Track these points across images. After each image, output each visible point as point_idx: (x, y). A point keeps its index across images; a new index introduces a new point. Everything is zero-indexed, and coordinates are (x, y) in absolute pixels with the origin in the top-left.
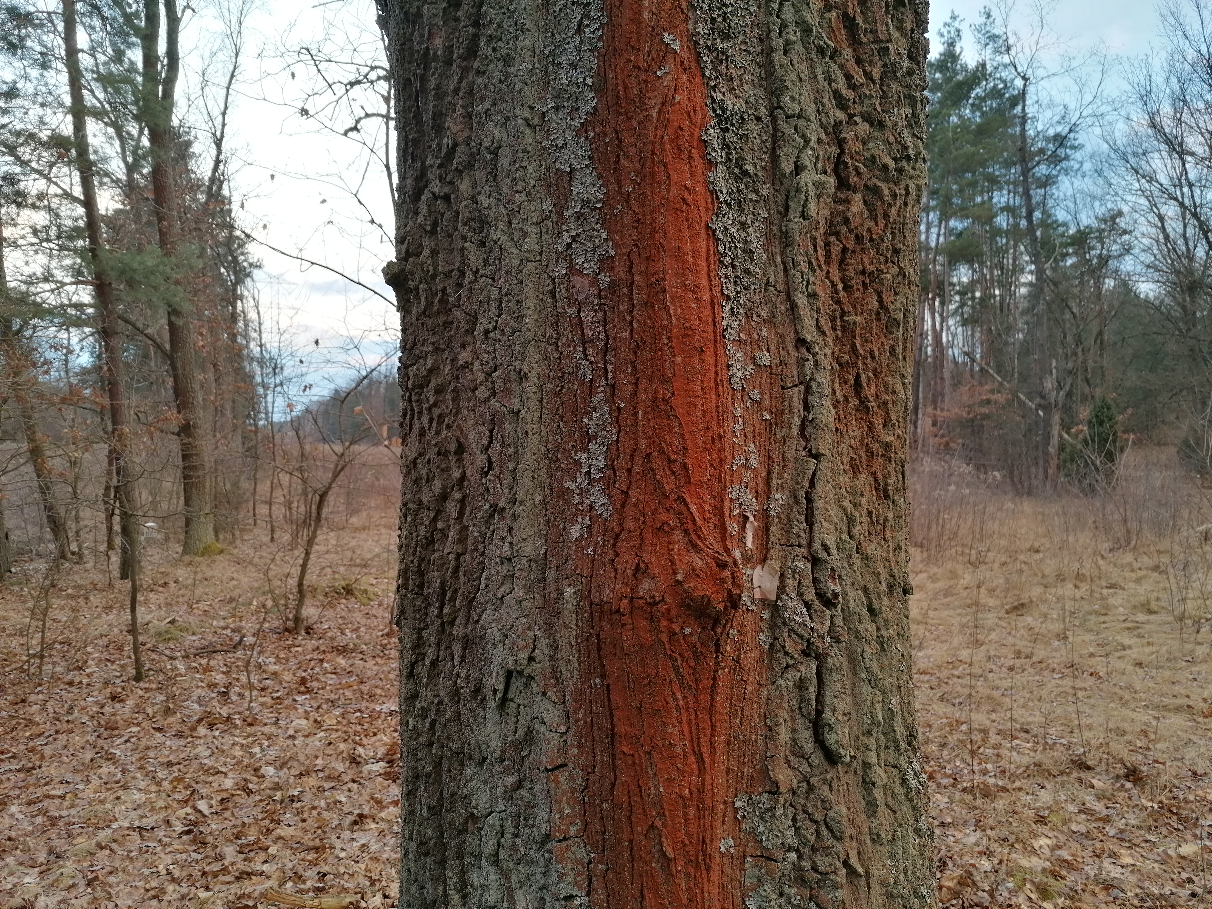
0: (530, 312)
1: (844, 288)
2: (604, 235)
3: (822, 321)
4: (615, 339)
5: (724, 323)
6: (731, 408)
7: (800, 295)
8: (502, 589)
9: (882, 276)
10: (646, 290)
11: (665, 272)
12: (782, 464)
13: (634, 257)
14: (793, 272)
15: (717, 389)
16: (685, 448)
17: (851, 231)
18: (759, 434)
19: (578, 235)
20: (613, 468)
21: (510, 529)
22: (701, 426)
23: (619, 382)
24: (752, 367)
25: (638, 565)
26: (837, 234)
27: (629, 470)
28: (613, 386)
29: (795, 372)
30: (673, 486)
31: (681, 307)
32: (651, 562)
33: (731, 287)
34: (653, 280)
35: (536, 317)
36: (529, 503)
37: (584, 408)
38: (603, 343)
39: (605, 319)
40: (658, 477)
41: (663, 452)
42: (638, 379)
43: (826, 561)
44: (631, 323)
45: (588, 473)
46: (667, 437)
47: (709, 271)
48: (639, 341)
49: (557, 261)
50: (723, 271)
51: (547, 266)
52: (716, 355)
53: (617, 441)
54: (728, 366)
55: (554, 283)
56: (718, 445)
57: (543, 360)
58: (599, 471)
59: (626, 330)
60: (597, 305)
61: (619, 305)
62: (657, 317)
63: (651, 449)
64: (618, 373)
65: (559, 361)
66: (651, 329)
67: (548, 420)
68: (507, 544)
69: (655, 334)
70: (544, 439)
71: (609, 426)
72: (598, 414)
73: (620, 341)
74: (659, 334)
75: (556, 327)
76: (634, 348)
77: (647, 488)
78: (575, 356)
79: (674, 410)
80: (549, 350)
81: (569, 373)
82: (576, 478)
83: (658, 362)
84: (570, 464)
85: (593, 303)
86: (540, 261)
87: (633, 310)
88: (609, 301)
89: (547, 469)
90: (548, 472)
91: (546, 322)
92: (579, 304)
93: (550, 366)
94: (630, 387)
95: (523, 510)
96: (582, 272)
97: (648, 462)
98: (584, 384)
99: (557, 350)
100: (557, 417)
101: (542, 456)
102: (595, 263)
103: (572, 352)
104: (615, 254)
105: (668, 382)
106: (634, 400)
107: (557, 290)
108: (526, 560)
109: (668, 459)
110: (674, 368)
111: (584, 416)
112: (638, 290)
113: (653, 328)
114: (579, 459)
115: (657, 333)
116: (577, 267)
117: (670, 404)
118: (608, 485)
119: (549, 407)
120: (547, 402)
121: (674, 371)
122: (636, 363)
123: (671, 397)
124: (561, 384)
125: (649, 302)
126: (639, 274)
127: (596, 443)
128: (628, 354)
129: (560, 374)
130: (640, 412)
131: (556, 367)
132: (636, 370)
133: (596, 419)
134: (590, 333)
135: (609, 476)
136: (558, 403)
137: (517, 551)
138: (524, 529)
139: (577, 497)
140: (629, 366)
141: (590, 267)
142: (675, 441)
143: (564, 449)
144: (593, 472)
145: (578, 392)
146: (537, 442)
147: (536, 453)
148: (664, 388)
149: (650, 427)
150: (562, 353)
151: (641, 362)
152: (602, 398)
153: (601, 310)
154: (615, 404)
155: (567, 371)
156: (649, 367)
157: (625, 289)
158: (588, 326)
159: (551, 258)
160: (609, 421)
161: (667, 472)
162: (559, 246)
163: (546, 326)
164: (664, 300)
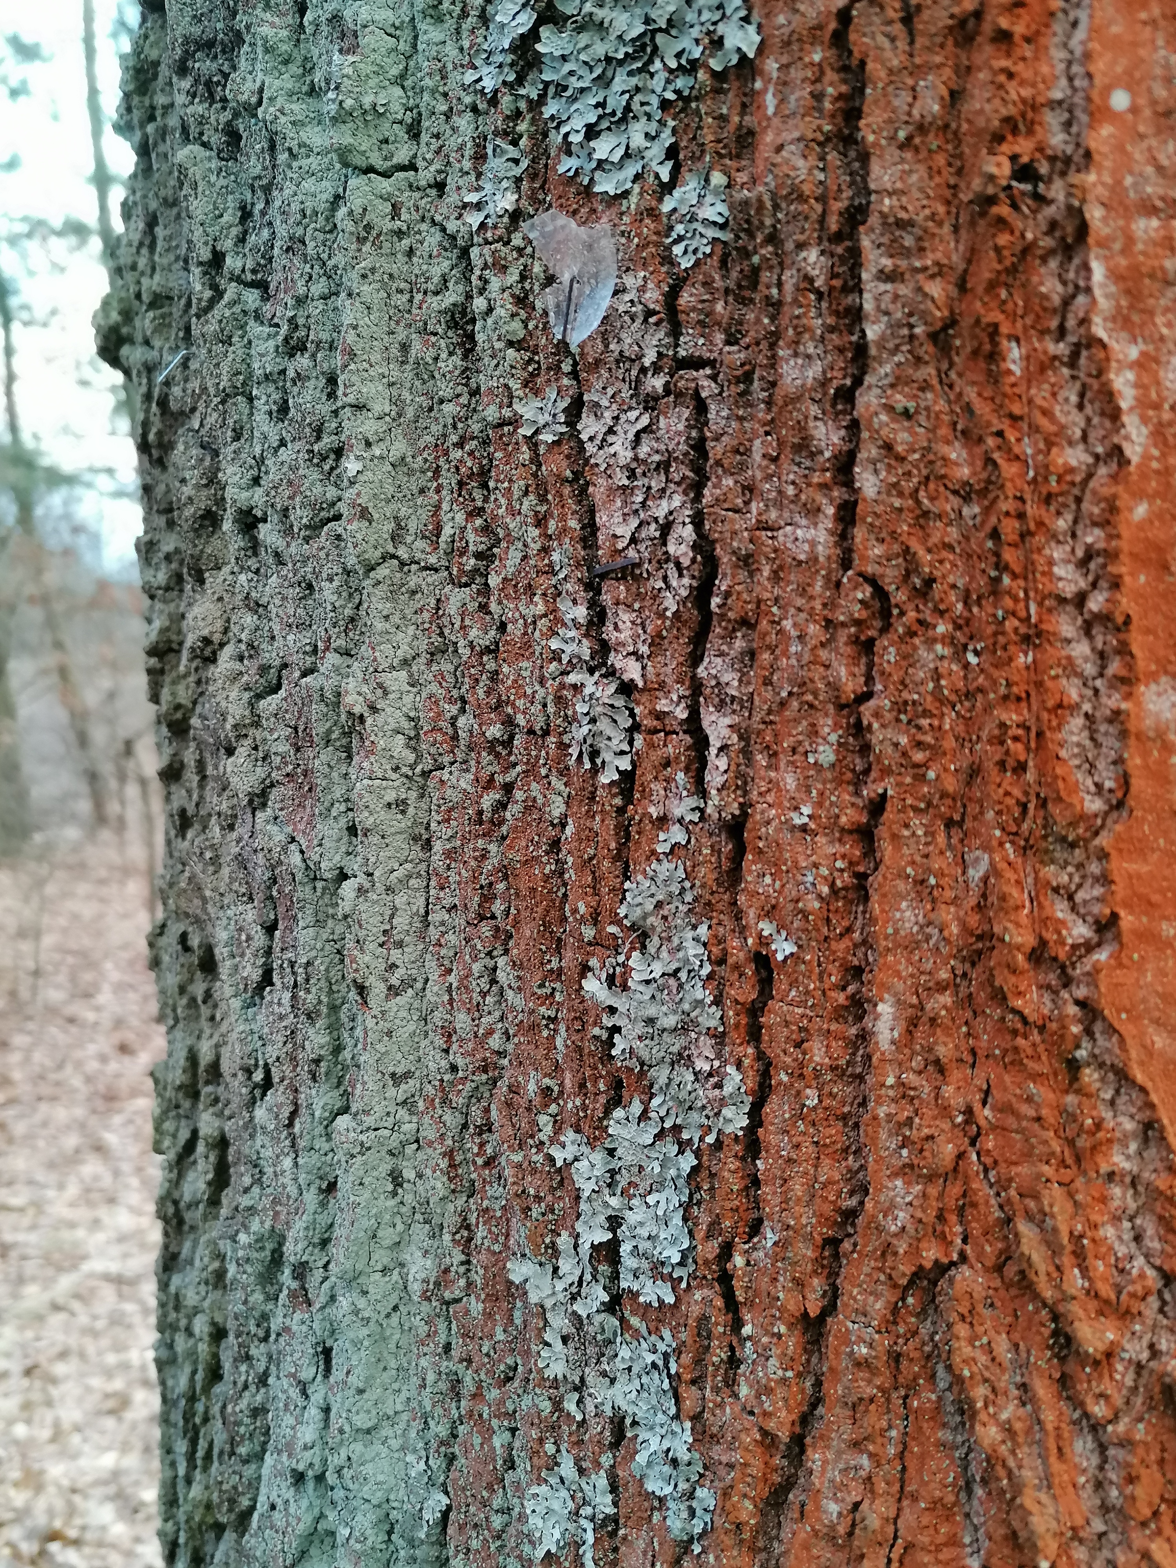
0: (369, 426)
4: (746, 562)
10: (946, 248)
11: (1082, 111)
13: (874, 38)
20: (725, 1279)
21: (325, 1357)
23: (767, 810)
27: (813, 1329)
28: (735, 829)
30: (1088, 1500)
35: (399, 447)
36: (377, 1284)
37: (595, 918)
38: (683, 585)
39: (700, 447)
40: (989, 1432)
42: (877, 806)
44: (844, 465)
45: (608, 1253)
46: (1055, 1199)
48: (890, 576)
49: (480, 157)
51: (440, 187)
53: (752, 1144)
55: (467, 270)
57: (433, 655)
58: (658, 1271)
59: (813, 512)
60: (657, 368)
61: (773, 362)
62: (1015, 419)
63: (943, 1239)
64: (761, 759)
65: (491, 666)
66: (967, 499)
67: (451, 937)
68: (313, 1413)
69: (995, 534)
70: (438, 1017)
71: (706, 1046)
72: (658, 969)
73: (776, 577)
74: (1024, 535)
75: (478, 495)
76: (858, 623)
77: (912, 1465)
78: (554, 644)
79: (1111, 1030)
80: (452, 608)
81: (531, 732)
82: (555, 1252)
83: (1011, 717)
84: (534, 1171)
85: (640, 357)
86: (412, 167)
87: (858, 381)
88: (719, 338)
89: (449, 1154)
90: (452, 1166)
91: (437, 471)
92: (574, 374)
93: (457, 685)
94: (825, 846)
95: (356, 1312)
96: (587, 192)
97: (922, 1314)
98: (592, 798)
99: (484, 608)
100: (485, 929)
101: (429, 1089)
102: (653, 128)
103: (543, 623)
104: (761, 49)
105: (1073, 845)
106: (849, 930)
107: (479, 304)
108: (372, 1517)
109: (1055, 1333)
110: (1119, 761)
111: (593, 962)
112: (895, 249)
113: (983, 493)
114: (568, 1165)
115: (1010, 528)
116: (567, 165)
117: (1081, 992)
118: (698, 1361)
119: (454, 878)
120: (448, 854)
121: (1125, 781)
122: (867, 710)
123: (1089, 947)
124: (499, 779)
125: (966, 322)
126: (906, 145)
127: (644, 1116)
128: (824, 654)
129: (495, 731)
130: (885, 1009)
131: (481, 692)
132: (865, 749)
133: (649, 991)
134: (625, 531)
135: (703, 1319)
136: (488, 866)
137: (339, 1472)
138: (361, 1392)
139: (558, 1345)
140: (826, 725)
141: (627, 155)
142: (1109, 1232)
143: (514, 1089)
144: (629, 1262)
145: (570, 830)
146: (412, 1027)
147: (408, 1075)
148: (1043, 886)
149: (945, 1111)
150: (502, 627)
151: (900, 707)
152: (675, 889)
153: (679, 395)
154: (743, 931)
155: (521, 720)
156: (950, 743)
157: (812, 255)
158: (612, 491)
159: (453, 142)
160: (710, 1018)
161: (1049, 1417)
162: (485, 70)
163: (438, 491)
164: (1067, 302)
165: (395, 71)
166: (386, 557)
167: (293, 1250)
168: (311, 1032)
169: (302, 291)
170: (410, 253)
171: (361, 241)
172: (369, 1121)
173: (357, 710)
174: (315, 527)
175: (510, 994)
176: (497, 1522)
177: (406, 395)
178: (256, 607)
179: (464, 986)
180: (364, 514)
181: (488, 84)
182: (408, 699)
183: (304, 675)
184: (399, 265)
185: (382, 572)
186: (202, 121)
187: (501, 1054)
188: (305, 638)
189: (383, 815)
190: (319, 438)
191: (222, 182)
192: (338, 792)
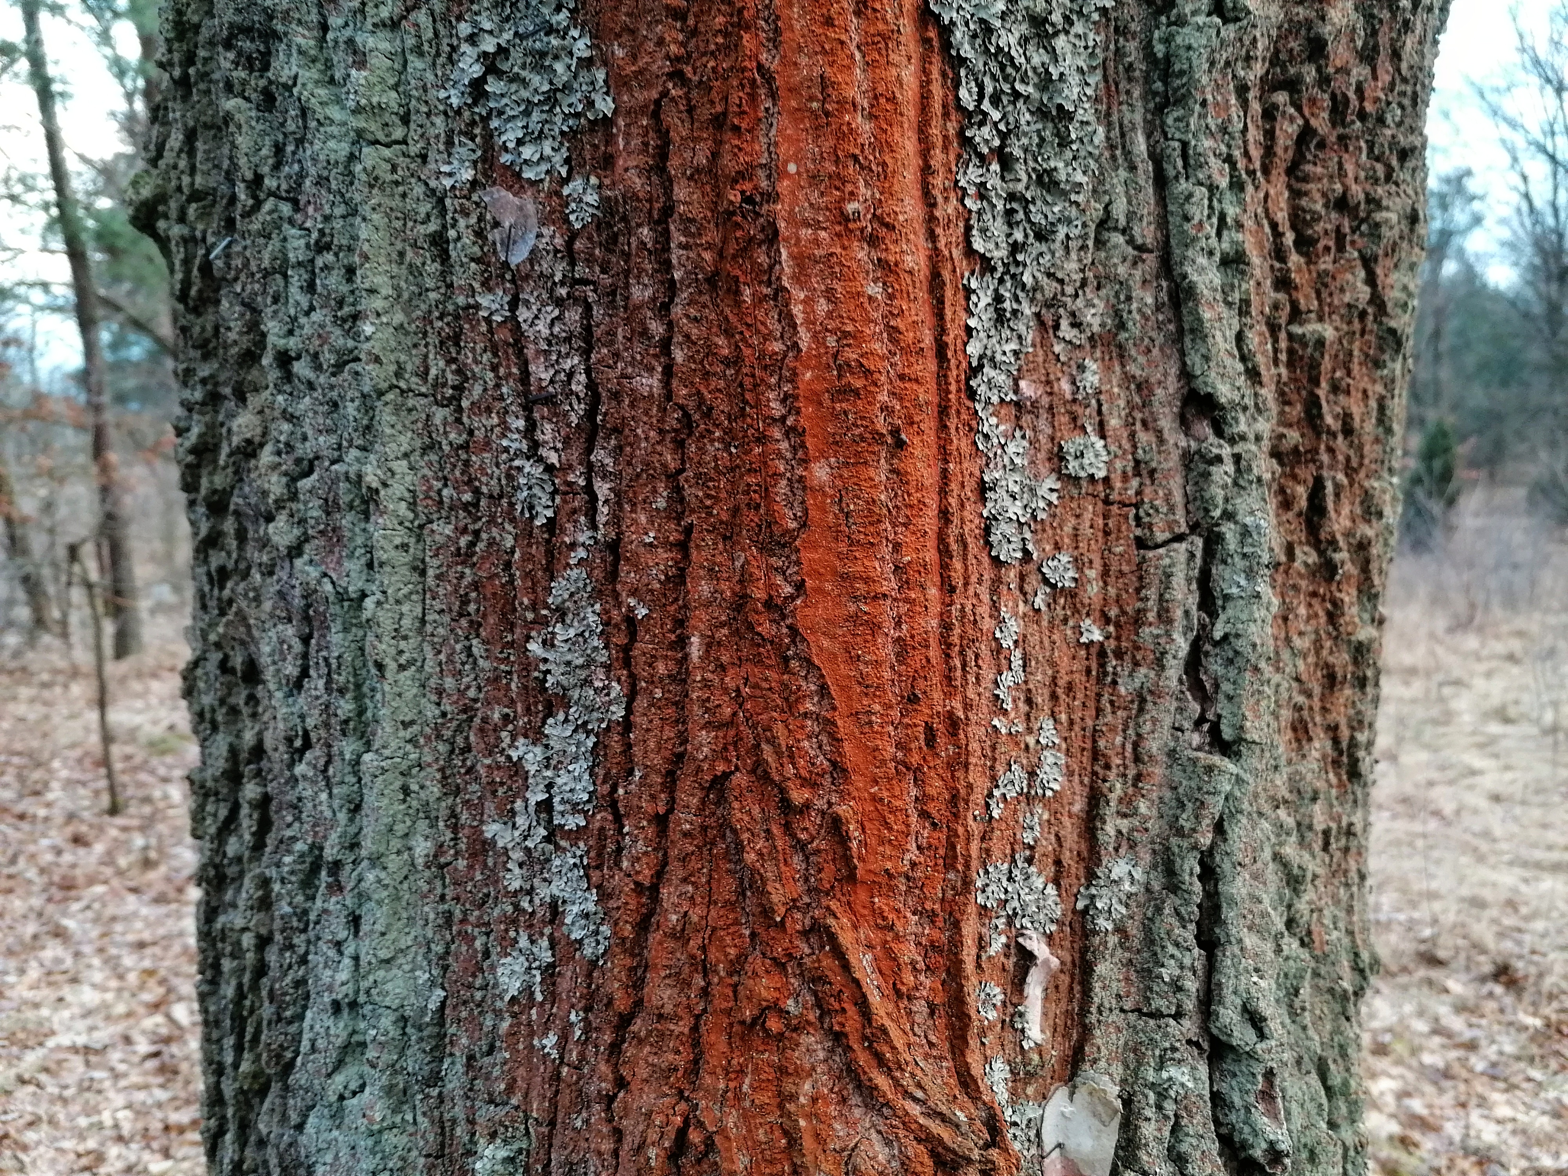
0: (378, 303)
1: (1296, 243)
2: (582, 47)
3: (1253, 340)
4: (616, 396)
5: (974, 349)
6: (987, 624)
7: (1202, 260)
8: (339, 1079)
9: (1379, 216)
10: (712, 235)
11: (775, 171)
12: (1131, 772)
13: (673, 118)
14: (1183, 186)
15: (945, 567)
16: (838, 768)
17: (1324, 81)
18: (1070, 688)
19: (502, 51)
20: (614, 804)
21: (355, 921)
22: (892, 694)
23: (631, 535)
24: (1051, 482)
25: (682, 1133)
26: (1292, 85)
27: (661, 822)
28: (614, 547)
29: (1178, 498)
30: (801, 887)
31: (829, 293)
32: (722, 1131)
33: (998, 228)
34: (734, 196)
35: (399, 317)
36: (394, 862)
37: (534, 607)
38: (581, 408)
39: (588, 329)
40: (750, 857)
41: (766, 777)
42: (689, 530)
43: (1251, 1055)
44: (665, 345)
45: (546, 806)
46: (779, 729)
47: (926, 170)
48: (691, 404)
49: (450, 143)
50: (974, 173)
51: (424, 158)
52: (944, 454)
53: (627, 725)
54: (983, 489)
55: (443, 212)
56: (945, 749)
57: (425, 450)
58: (575, 808)
59: (651, 370)
60: (562, 283)
61: (627, 286)
62: (749, 326)
63: (728, 761)
64: (627, 507)
65: (464, 456)
66: (728, 366)
67: (441, 631)
68: (347, 961)
69: (741, 385)
70: (433, 682)
71: (601, 673)
72: (572, 633)
73: (632, 405)
74: (756, 386)
75: (453, 350)
76: (675, 430)
77: (714, 885)
78: (505, 443)
79: (804, 640)
80: (438, 420)
81: (491, 496)
82: (513, 813)
83: (752, 480)
84: (499, 768)
85: (553, 275)
86: (404, 142)
87: (672, 300)
88: (597, 269)
89: (442, 770)
90: (445, 777)
91: (425, 334)
92: (513, 281)
93: (442, 469)
94: (663, 554)
95: (379, 881)
96: (518, 175)
97: (718, 804)
98: (531, 535)
99: (458, 421)
100: (464, 622)
101: (428, 730)
102: (556, 145)
103: (497, 430)
104: (615, 112)
105: (784, 546)
106: (676, 600)
107: (452, 234)
108: (392, 1017)
109: (782, 800)
110: (803, 502)
111: (534, 634)
112: (686, 233)
113: (735, 363)
114: (520, 759)
115: (748, 381)
116: (505, 158)
117: (789, 621)
118: (600, 855)
119: (441, 591)
120: (438, 577)
121: (806, 511)
122: (681, 478)
123: (793, 598)
124: (471, 527)
125: (724, 274)
126: (691, 178)
127: (566, 720)
128: (659, 448)
129: (467, 497)
130: (695, 639)
131: (457, 473)
132: (682, 500)
133: (566, 647)
134: (546, 376)
135: (602, 829)
136: (465, 582)
137: (368, 992)
138: (383, 934)
139: (517, 871)
140: (661, 486)
141: (542, 158)
142: (806, 744)
143: (485, 720)
144: (558, 807)
145: (517, 556)
146: (415, 691)
147: (412, 723)
148: (770, 567)
149: (726, 691)
150: (471, 433)
151: (698, 476)
152: (581, 584)
153: (576, 300)
154: (619, 605)
155: (485, 489)
156: (723, 495)
157: (645, 231)
158: (538, 352)
159: (432, 132)
160: (602, 657)
161: (779, 843)
162: (453, 92)
163: (426, 345)
164: (771, 267)
165: (392, 81)
166: (392, 387)
167: (330, 853)
168: (342, 702)
169: (328, 211)
170: (404, 195)
171: (371, 186)
172: (387, 752)
173: (374, 485)
174: (339, 367)
175: (481, 662)
176: (478, 995)
177: (403, 284)
178: (290, 418)
179: (450, 660)
180: (377, 360)
181: (455, 101)
182: (408, 479)
183: (333, 463)
184: (397, 202)
185: (390, 397)
186: (244, 83)
187: (475, 700)
188: (333, 439)
189: (393, 553)
190: (341, 308)
191: (260, 127)
192: (359, 541)
